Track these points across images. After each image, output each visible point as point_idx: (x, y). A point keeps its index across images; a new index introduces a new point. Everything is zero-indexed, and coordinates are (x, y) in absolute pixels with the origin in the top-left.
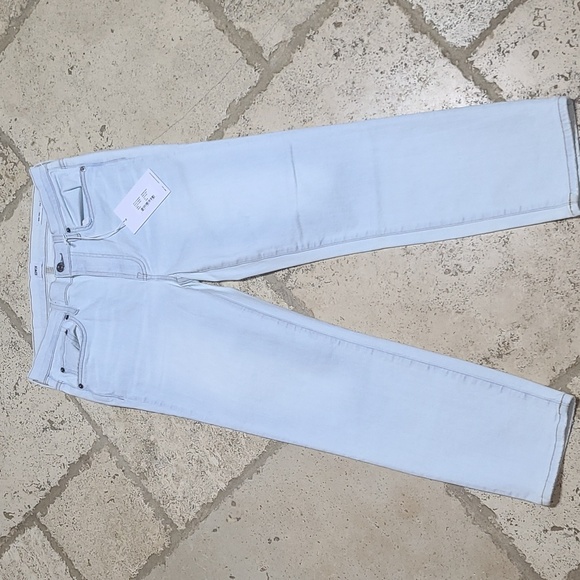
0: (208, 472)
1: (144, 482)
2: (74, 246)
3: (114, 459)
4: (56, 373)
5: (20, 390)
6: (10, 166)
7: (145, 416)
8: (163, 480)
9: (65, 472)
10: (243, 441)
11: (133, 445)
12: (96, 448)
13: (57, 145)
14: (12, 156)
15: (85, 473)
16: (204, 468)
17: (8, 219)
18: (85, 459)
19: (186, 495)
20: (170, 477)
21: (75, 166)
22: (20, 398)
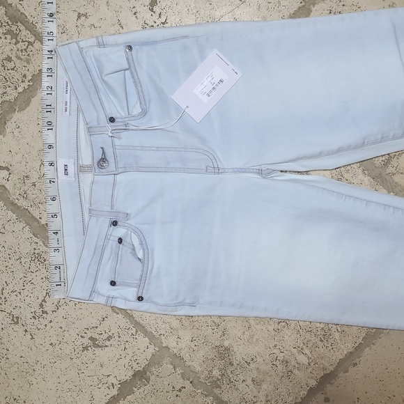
0: (296, 371)
1: (217, 391)
2: (120, 138)
3: (179, 371)
4: (104, 287)
5: (49, 307)
6: (21, 46)
7: (217, 321)
8: (241, 386)
9: (114, 392)
10: (337, 336)
11: (202, 353)
12: (155, 361)
13: (90, 21)
14: (25, 34)
15: (141, 390)
16: (290, 368)
17: (22, 109)
18: (141, 376)
19: (269, 398)
20: (249, 382)
21: (116, 45)
22: (50, 317)
